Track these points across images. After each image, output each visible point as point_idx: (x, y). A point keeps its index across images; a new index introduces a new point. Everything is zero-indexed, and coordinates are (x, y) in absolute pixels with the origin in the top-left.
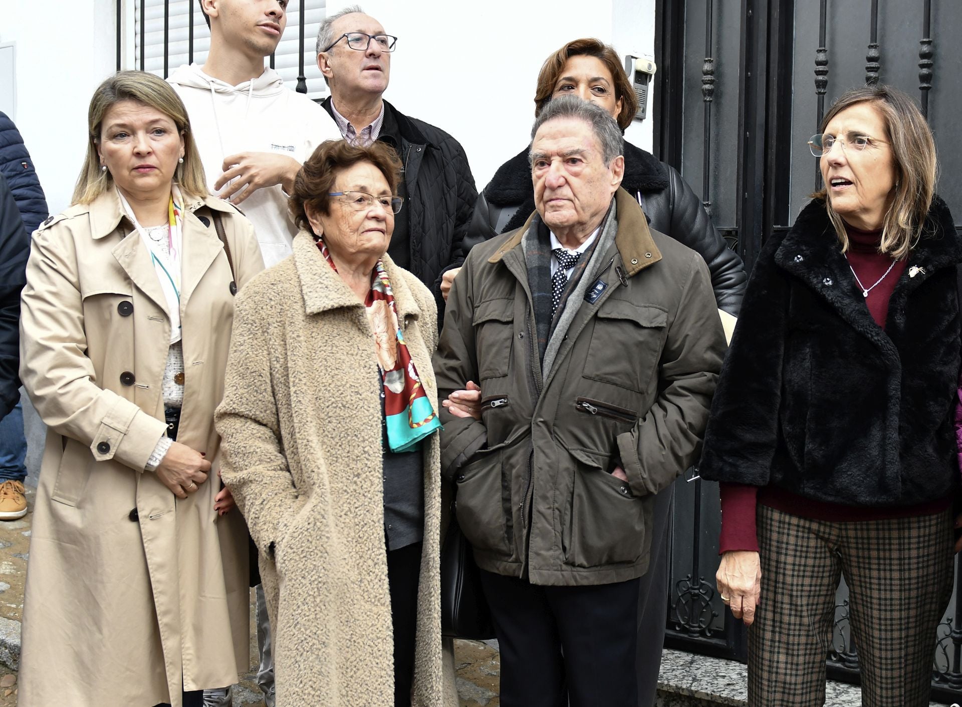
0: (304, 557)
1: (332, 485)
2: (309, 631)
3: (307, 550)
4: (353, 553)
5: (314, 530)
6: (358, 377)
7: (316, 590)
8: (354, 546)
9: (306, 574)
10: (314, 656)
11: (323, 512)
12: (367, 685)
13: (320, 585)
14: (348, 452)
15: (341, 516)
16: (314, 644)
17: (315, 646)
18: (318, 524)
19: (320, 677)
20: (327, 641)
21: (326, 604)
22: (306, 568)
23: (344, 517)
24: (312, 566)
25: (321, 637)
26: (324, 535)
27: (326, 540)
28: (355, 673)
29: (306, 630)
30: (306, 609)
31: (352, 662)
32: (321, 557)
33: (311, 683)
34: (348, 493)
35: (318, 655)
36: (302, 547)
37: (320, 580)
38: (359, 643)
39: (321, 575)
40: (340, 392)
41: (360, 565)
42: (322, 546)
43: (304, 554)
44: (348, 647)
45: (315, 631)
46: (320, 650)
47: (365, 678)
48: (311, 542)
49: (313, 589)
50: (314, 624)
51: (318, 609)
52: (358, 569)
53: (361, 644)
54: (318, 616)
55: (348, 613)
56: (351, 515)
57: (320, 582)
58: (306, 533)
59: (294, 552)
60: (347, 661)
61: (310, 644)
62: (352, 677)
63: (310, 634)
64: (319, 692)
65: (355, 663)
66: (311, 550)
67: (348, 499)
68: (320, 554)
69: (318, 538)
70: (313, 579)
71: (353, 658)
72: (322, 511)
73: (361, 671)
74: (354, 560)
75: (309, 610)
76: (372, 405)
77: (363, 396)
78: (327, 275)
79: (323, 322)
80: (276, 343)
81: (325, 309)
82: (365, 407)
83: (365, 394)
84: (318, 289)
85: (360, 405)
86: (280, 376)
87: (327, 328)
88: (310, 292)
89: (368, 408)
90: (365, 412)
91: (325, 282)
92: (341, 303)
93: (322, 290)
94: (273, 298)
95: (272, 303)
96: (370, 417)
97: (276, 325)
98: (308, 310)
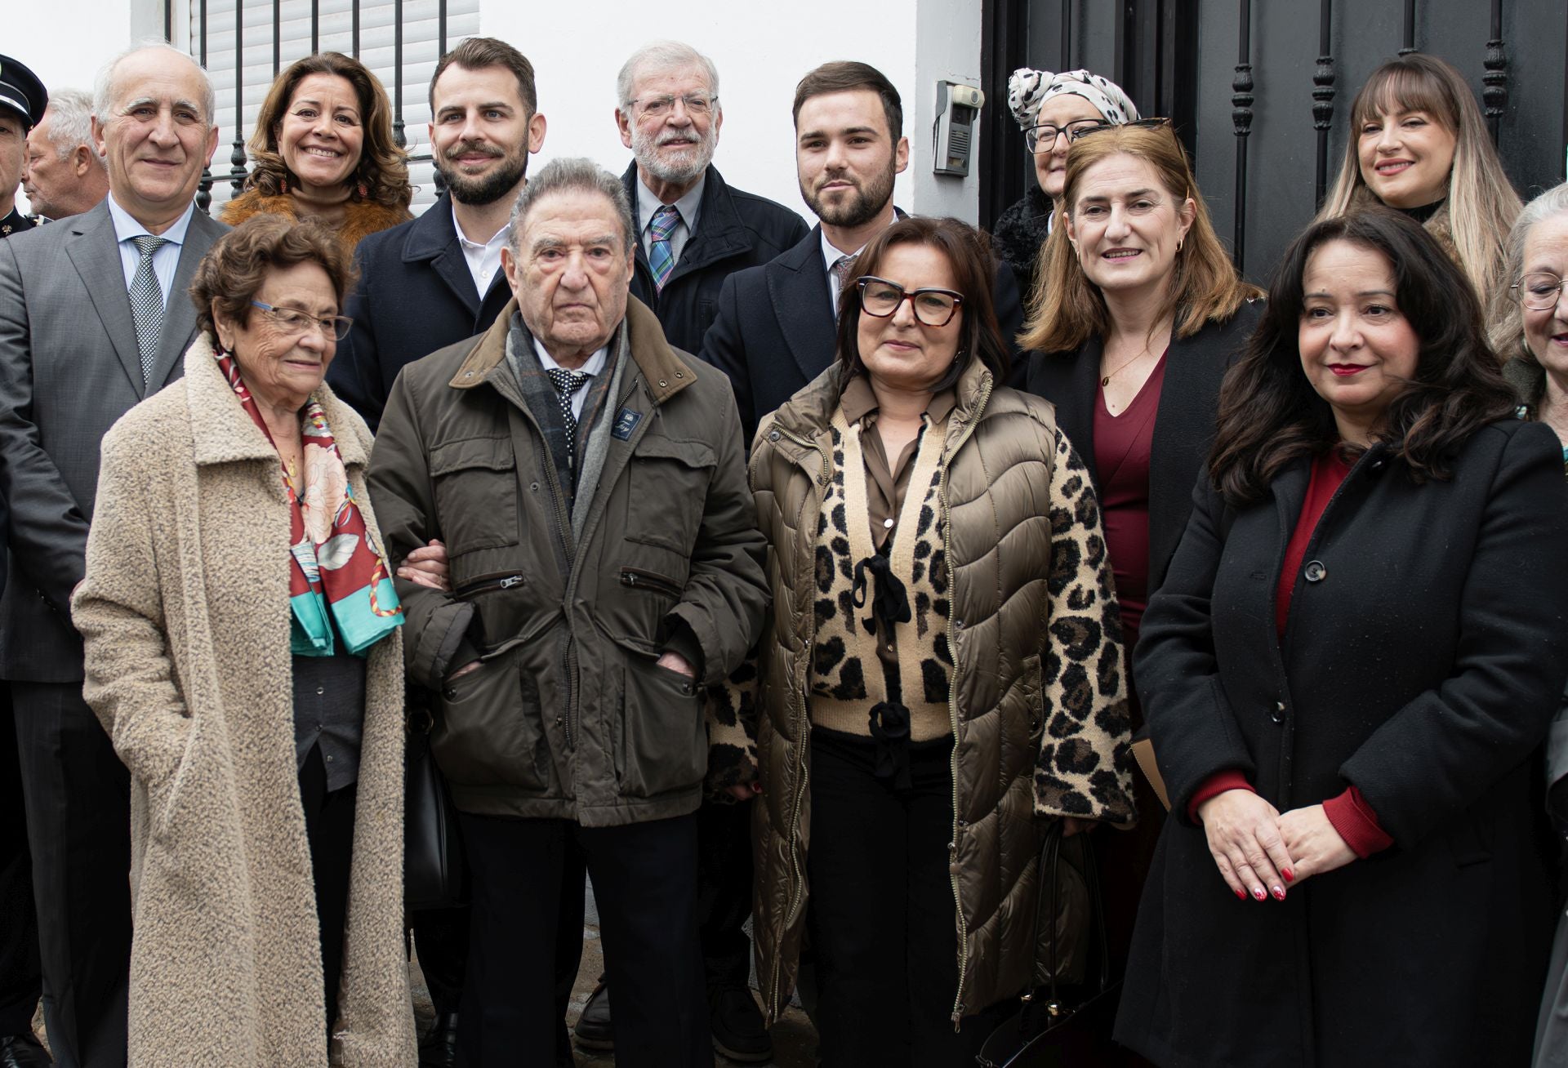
0: (206, 817)
1: (228, 708)
2: (222, 915)
3: (210, 806)
4: (259, 800)
5: (217, 779)
6: (261, 557)
7: (226, 859)
8: (261, 790)
9: (211, 840)
10: (231, 947)
12: (285, 975)
13: (230, 852)
14: (247, 663)
15: (241, 750)
16: (230, 931)
17: (231, 934)
18: (221, 769)
19: (240, 974)
20: (246, 924)
21: (240, 875)
22: (208, 833)
23: (245, 751)
24: (218, 828)
25: (238, 920)
28: (270, 958)
29: (218, 914)
30: (216, 886)
31: (264, 945)
32: (229, 814)
33: (227, 982)
34: (249, 719)
35: (236, 946)
36: (201, 803)
37: (229, 845)
38: (272, 920)
39: (230, 838)
40: (233, 579)
41: (270, 815)
42: (228, 799)
43: (206, 813)
44: (259, 926)
45: (229, 914)
46: (238, 938)
47: (283, 967)
48: (214, 796)
49: (222, 858)
50: (228, 905)
52: (268, 821)
53: (276, 921)
54: (232, 894)
55: (255, 881)
56: (256, 749)
57: (229, 848)
58: (207, 784)
59: (189, 812)
61: (225, 932)
62: (265, 964)
63: (224, 919)
64: (239, 994)
65: (269, 945)
66: (215, 806)
67: (250, 726)
68: (227, 811)
70: (221, 846)
71: (266, 940)
73: (278, 957)
74: (261, 809)
75: (221, 887)
76: (276, 599)
77: (265, 585)
78: (231, 413)
79: (221, 478)
80: (159, 505)
81: (224, 460)
82: (267, 601)
83: (268, 581)
84: (216, 431)
85: (260, 599)
86: (165, 552)
87: (224, 486)
88: (204, 432)
89: (271, 603)
90: (267, 607)
91: (227, 422)
92: (248, 454)
93: (222, 433)
94: (156, 441)
95: (155, 447)
96: (274, 616)
97: (159, 479)
98: (199, 459)
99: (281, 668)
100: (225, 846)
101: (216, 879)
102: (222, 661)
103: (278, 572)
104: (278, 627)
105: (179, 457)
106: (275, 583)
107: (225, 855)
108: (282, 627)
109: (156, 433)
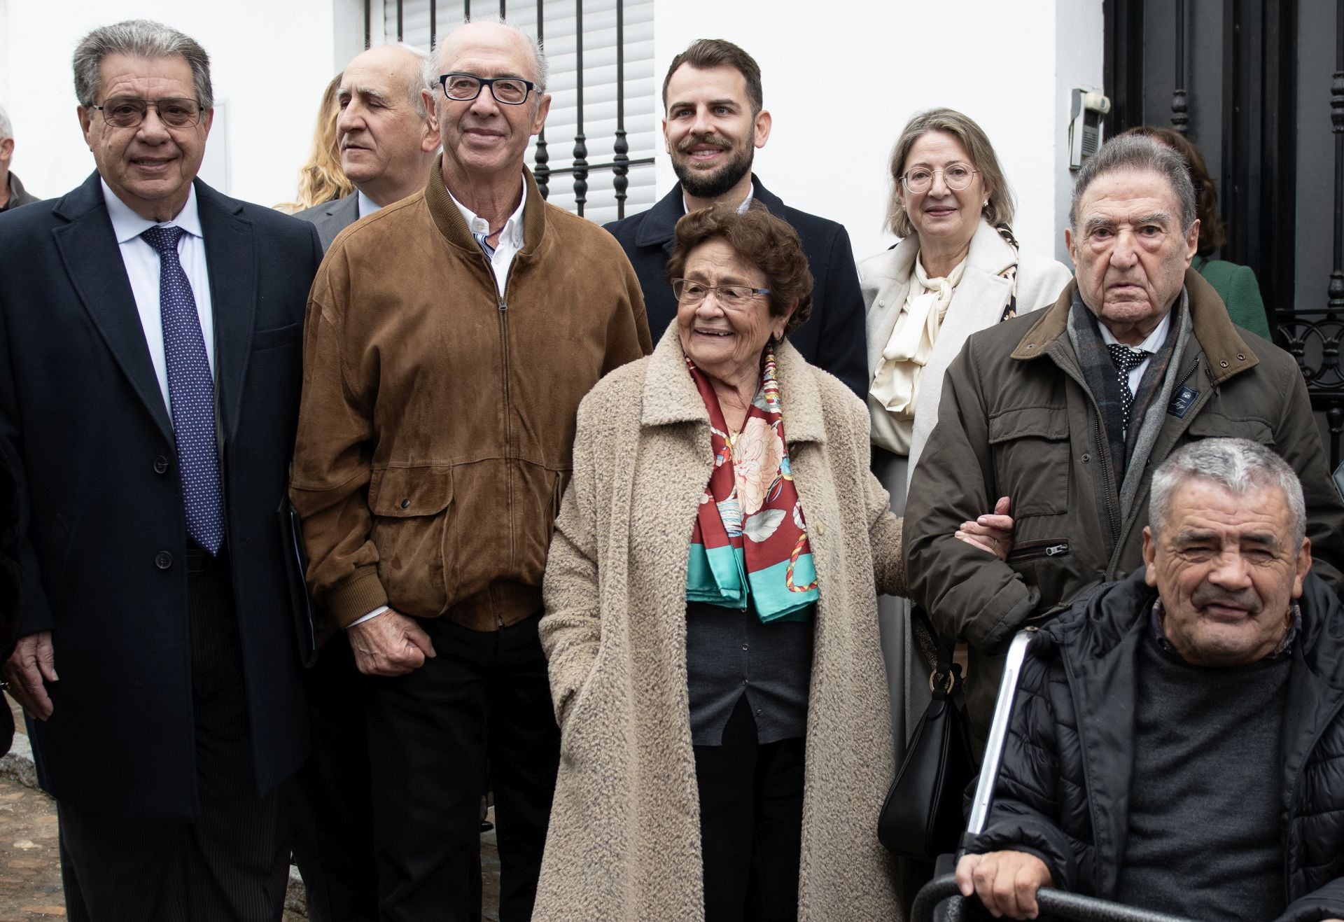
0: (597, 745)
2: (599, 838)
3: (602, 736)
4: (659, 740)
5: (611, 711)
6: (671, 512)
7: (611, 788)
8: (661, 731)
9: (598, 767)
10: (603, 871)
11: (623, 688)
12: (670, 910)
13: (616, 782)
14: (653, 609)
15: (647, 691)
16: (604, 856)
17: (605, 859)
18: (617, 703)
19: (609, 897)
20: (621, 852)
21: (624, 806)
22: (597, 760)
23: (650, 692)
24: (607, 757)
25: (614, 847)
26: (623, 718)
27: (626, 724)
28: (659, 891)
29: (596, 837)
30: (598, 811)
31: (655, 878)
32: (619, 746)
33: (596, 902)
34: (656, 662)
35: (608, 870)
36: (594, 731)
37: (616, 775)
38: (663, 855)
39: (617, 769)
40: (646, 530)
41: (667, 756)
42: (620, 731)
43: (597, 741)
44: (651, 859)
45: (606, 839)
46: (611, 863)
47: (669, 901)
48: (607, 727)
49: (607, 786)
50: (606, 830)
51: (612, 812)
52: (665, 762)
53: (666, 857)
54: (612, 821)
55: (650, 816)
56: (659, 691)
57: (615, 778)
58: (601, 714)
59: (583, 738)
60: (649, 876)
61: (600, 855)
62: (655, 896)
63: (601, 843)
64: (605, 915)
65: (659, 879)
66: (606, 737)
67: (655, 669)
68: (617, 743)
69: (616, 721)
70: (607, 774)
71: (656, 874)
72: (622, 686)
73: (665, 892)
74: (660, 749)
75: (602, 813)
76: (676, 551)
77: (669, 538)
78: (675, 379)
79: (657, 438)
80: (601, 456)
81: (662, 423)
82: (669, 552)
83: (672, 534)
84: (661, 395)
85: (664, 550)
86: (601, 499)
87: (659, 445)
88: (651, 396)
89: (671, 554)
90: (668, 558)
91: (671, 387)
92: (679, 418)
93: (664, 396)
94: (610, 399)
95: (609, 405)
96: (672, 566)
97: (606, 434)
98: (644, 421)
99: (675, 617)
100: (611, 775)
101: (599, 805)
102: (637, 605)
103: (682, 526)
104: (674, 577)
105: (624, 414)
106: (677, 536)
107: (610, 783)
108: (677, 577)
109: (612, 392)
